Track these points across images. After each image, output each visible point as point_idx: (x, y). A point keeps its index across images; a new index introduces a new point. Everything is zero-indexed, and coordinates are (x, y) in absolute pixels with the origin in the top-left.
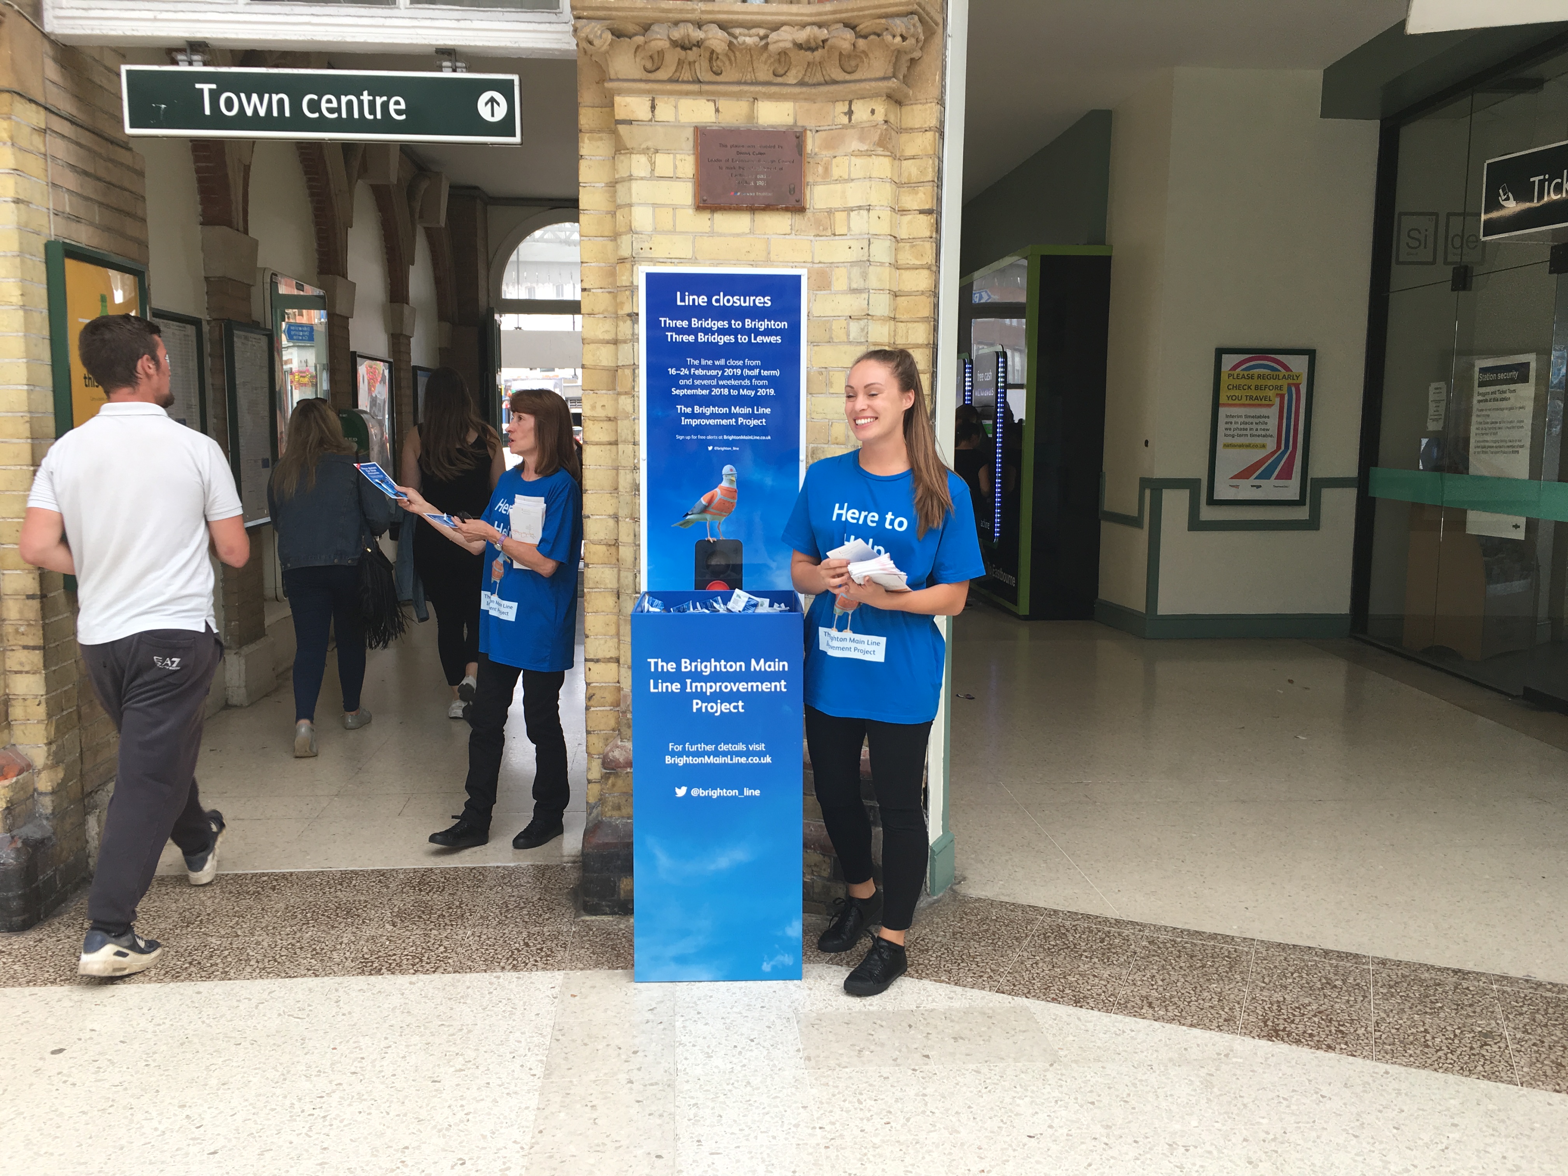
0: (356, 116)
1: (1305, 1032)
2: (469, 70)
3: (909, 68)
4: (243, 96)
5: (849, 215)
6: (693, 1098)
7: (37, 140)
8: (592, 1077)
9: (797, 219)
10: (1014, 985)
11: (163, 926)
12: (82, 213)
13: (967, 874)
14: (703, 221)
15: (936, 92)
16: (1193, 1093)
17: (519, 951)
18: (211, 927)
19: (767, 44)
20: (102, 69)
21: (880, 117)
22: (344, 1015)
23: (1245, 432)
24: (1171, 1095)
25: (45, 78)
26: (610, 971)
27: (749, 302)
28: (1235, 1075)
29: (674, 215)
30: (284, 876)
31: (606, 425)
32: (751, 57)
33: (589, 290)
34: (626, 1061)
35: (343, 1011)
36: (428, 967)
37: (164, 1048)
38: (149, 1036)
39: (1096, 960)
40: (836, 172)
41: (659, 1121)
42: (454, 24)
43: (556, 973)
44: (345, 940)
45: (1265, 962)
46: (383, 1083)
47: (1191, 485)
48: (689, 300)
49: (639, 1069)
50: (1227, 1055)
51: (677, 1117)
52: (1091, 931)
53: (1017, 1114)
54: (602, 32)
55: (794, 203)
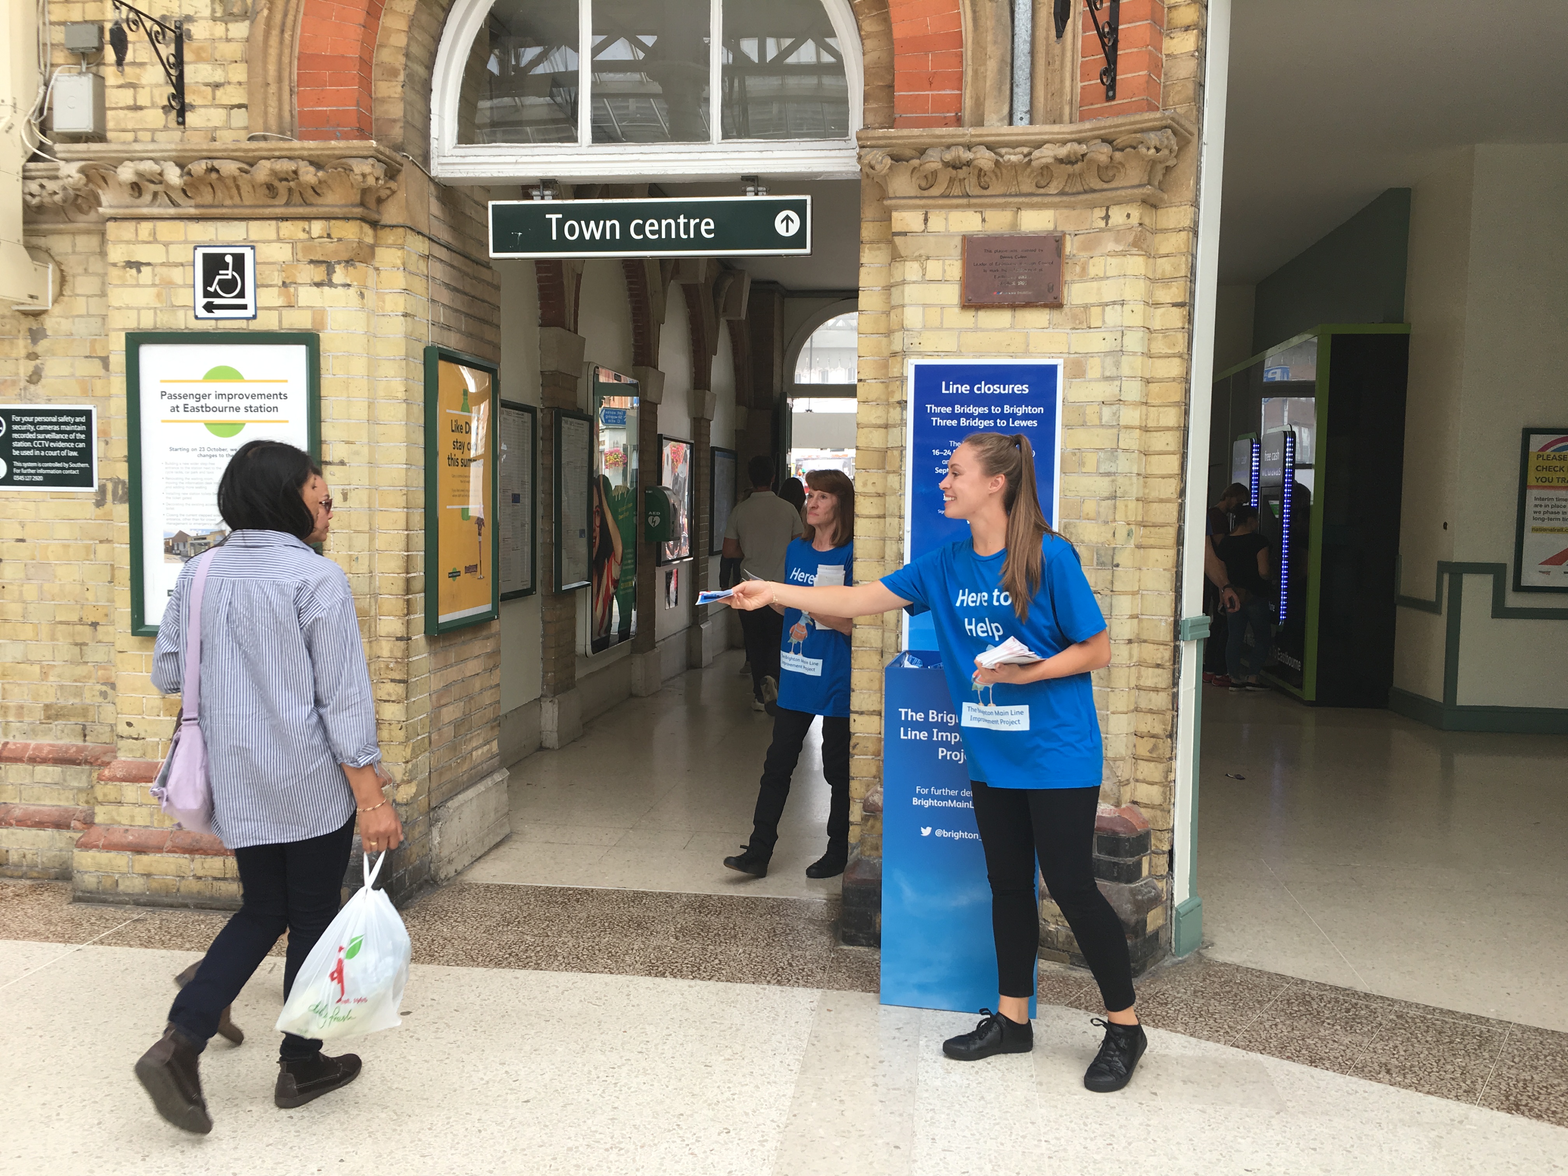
0: (673, 236)
1: (1548, 1109)
2: (769, 193)
3: (1164, 175)
4: (583, 223)
5: (1104, 310)
6: (930, 1104)
7: (422, 265)
8: (842, 1077)
9: (1056, 315)
10: (1250, 1042)
11: (488, 923)
12: (452, 323)
13: (1215, 940)
14: (968, 318)
15: (1189, 195)
16: (1419, 1151)
17: (783, 969)
18: (527, 927)
19: (1031, 160)
20: (472, 203)
21: (1135, 220)
22: (633, 1006)
23: (1557, 516)
24: (1397, 1151)
25: (429, 214)
26: (863, 994)
27: (1008, 389)
28: (1466, 1139)
29: (942, 314)
30: (586, 892)
31: (875, 500)
32: (1016, 172)
33: (865, 381)
34: (873, 1068)
35: (633, 1003)
36: (704, 974)
37: (489, 1018)
38: (477, 1007)
39: (1339, 1028)
40: (1092, 271)
41: (898, 1119)
42: (758, 155)
43: (815, 990)
44: (636, 947)
45: (1518, 1043)
46: (664, 1063)
47: (1496, 570)
48: (953, 389)
49: (884, 1076)
50: (1461, 1122)
51: (915, 1118)
52: (1337, 1001)
53: (1237, 1151)
54: (883, 158)
55: (1052, 300)
